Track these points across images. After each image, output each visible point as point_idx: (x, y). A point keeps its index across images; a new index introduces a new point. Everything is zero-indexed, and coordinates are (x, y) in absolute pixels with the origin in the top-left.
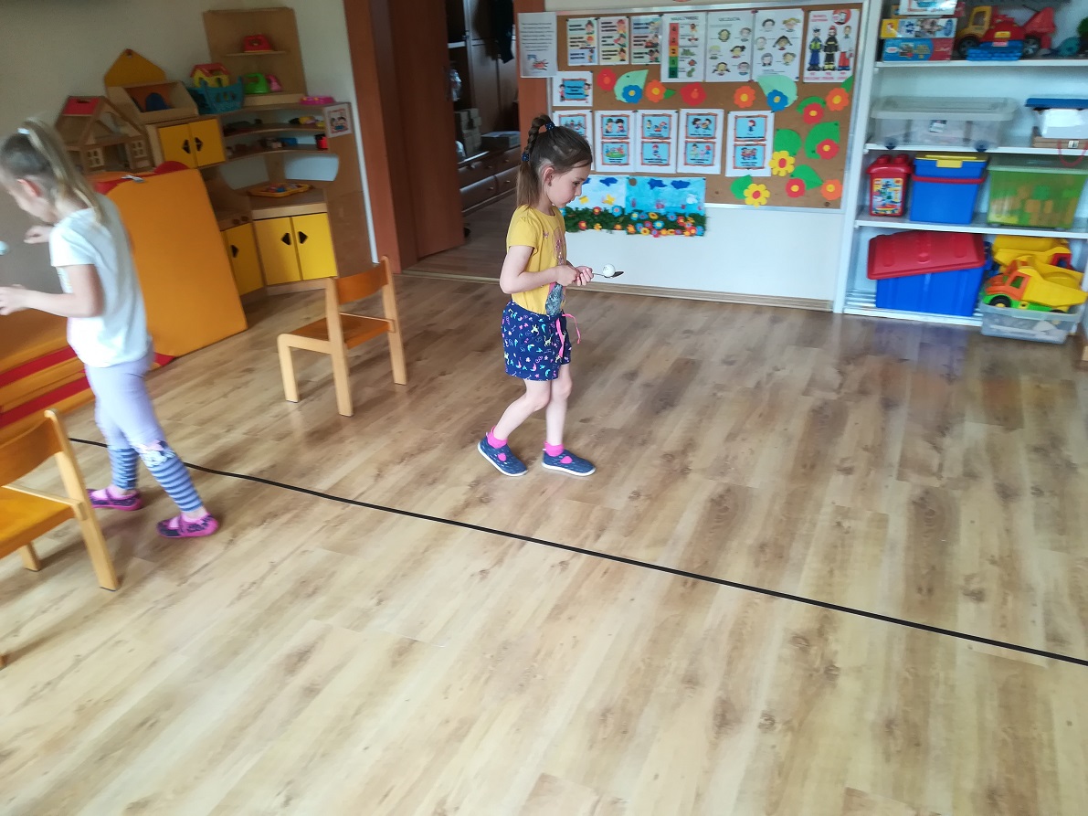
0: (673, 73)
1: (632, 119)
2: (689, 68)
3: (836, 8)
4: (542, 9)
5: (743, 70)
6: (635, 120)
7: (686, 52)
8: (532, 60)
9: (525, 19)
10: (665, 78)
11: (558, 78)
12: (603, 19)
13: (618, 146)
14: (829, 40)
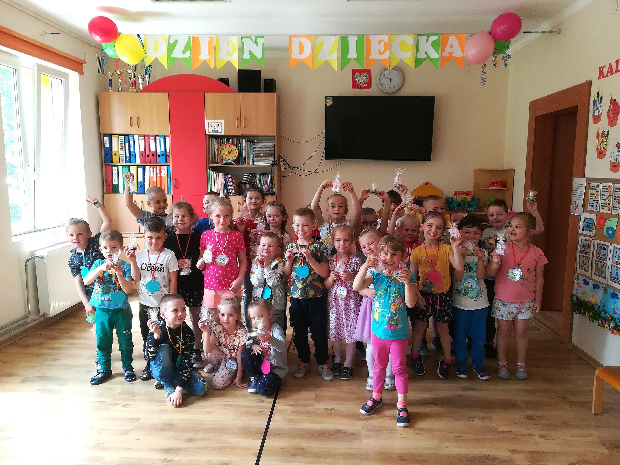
4: (583, 176)
6: (611, 249)
8: (575, 204)
9: (576, 181)
11: (583, 216)
13: (602, 264)
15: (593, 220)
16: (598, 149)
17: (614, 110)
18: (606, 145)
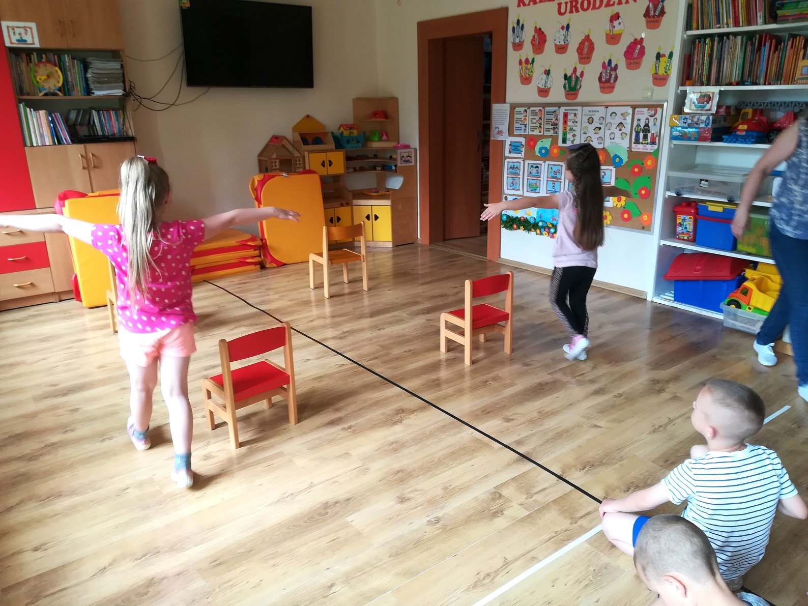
0: (564, 141)
1: (543, 166)
2: (572, 139)
3: (649, 107)
4: (505, 102)
5: (600, 141)
6: (544, 166)
7: (571, 129)
8: (497, 129)
9: (496, 108)
10: (560, 144)
11: (509, 140)
12: (532, 109)
13: (535, 181)
14: (645, 126)
15: (522, 142)
16: (521, 76)
17: (540, 39)
18: (532, 72)
